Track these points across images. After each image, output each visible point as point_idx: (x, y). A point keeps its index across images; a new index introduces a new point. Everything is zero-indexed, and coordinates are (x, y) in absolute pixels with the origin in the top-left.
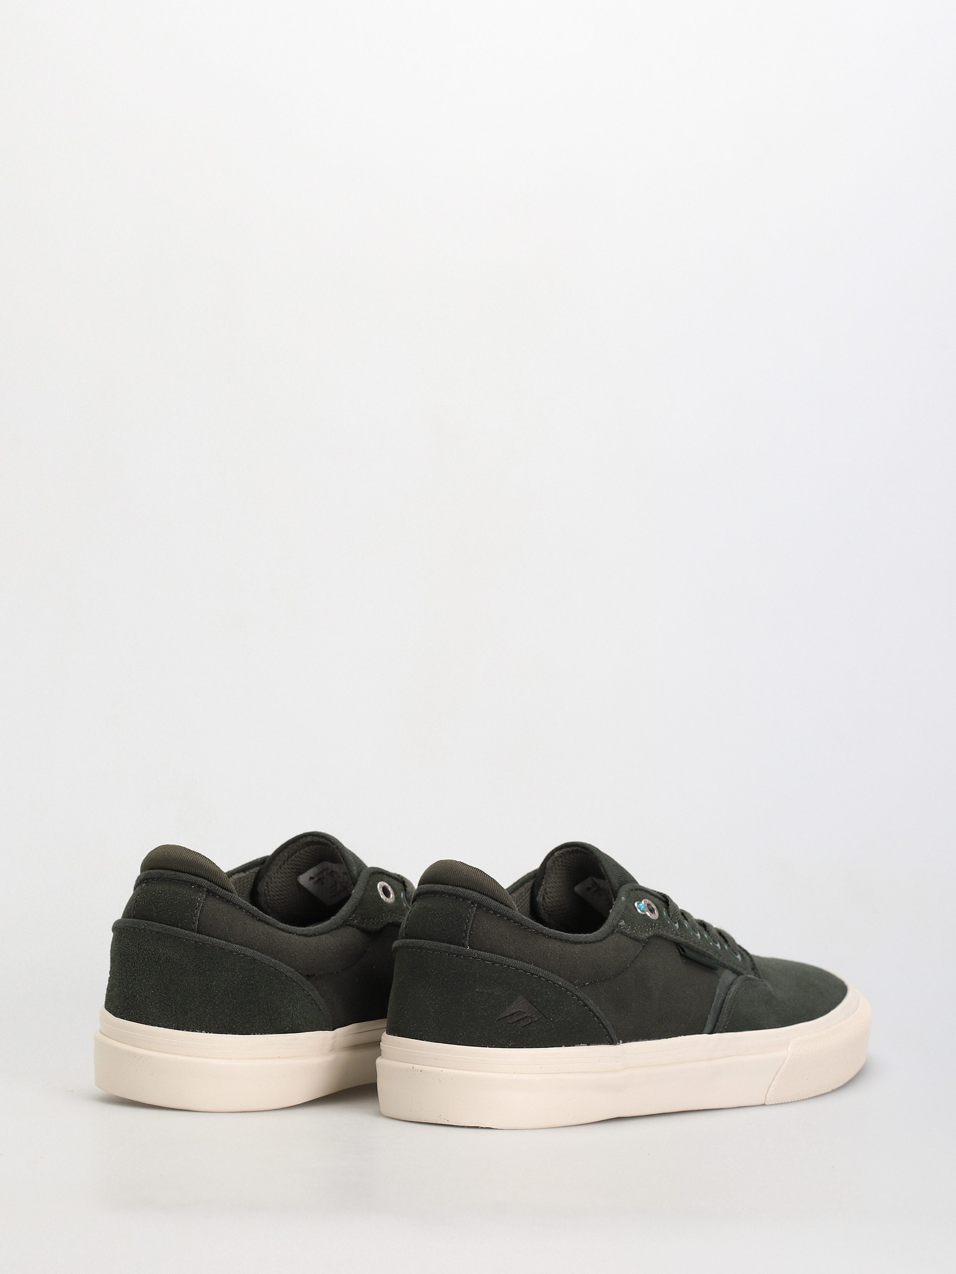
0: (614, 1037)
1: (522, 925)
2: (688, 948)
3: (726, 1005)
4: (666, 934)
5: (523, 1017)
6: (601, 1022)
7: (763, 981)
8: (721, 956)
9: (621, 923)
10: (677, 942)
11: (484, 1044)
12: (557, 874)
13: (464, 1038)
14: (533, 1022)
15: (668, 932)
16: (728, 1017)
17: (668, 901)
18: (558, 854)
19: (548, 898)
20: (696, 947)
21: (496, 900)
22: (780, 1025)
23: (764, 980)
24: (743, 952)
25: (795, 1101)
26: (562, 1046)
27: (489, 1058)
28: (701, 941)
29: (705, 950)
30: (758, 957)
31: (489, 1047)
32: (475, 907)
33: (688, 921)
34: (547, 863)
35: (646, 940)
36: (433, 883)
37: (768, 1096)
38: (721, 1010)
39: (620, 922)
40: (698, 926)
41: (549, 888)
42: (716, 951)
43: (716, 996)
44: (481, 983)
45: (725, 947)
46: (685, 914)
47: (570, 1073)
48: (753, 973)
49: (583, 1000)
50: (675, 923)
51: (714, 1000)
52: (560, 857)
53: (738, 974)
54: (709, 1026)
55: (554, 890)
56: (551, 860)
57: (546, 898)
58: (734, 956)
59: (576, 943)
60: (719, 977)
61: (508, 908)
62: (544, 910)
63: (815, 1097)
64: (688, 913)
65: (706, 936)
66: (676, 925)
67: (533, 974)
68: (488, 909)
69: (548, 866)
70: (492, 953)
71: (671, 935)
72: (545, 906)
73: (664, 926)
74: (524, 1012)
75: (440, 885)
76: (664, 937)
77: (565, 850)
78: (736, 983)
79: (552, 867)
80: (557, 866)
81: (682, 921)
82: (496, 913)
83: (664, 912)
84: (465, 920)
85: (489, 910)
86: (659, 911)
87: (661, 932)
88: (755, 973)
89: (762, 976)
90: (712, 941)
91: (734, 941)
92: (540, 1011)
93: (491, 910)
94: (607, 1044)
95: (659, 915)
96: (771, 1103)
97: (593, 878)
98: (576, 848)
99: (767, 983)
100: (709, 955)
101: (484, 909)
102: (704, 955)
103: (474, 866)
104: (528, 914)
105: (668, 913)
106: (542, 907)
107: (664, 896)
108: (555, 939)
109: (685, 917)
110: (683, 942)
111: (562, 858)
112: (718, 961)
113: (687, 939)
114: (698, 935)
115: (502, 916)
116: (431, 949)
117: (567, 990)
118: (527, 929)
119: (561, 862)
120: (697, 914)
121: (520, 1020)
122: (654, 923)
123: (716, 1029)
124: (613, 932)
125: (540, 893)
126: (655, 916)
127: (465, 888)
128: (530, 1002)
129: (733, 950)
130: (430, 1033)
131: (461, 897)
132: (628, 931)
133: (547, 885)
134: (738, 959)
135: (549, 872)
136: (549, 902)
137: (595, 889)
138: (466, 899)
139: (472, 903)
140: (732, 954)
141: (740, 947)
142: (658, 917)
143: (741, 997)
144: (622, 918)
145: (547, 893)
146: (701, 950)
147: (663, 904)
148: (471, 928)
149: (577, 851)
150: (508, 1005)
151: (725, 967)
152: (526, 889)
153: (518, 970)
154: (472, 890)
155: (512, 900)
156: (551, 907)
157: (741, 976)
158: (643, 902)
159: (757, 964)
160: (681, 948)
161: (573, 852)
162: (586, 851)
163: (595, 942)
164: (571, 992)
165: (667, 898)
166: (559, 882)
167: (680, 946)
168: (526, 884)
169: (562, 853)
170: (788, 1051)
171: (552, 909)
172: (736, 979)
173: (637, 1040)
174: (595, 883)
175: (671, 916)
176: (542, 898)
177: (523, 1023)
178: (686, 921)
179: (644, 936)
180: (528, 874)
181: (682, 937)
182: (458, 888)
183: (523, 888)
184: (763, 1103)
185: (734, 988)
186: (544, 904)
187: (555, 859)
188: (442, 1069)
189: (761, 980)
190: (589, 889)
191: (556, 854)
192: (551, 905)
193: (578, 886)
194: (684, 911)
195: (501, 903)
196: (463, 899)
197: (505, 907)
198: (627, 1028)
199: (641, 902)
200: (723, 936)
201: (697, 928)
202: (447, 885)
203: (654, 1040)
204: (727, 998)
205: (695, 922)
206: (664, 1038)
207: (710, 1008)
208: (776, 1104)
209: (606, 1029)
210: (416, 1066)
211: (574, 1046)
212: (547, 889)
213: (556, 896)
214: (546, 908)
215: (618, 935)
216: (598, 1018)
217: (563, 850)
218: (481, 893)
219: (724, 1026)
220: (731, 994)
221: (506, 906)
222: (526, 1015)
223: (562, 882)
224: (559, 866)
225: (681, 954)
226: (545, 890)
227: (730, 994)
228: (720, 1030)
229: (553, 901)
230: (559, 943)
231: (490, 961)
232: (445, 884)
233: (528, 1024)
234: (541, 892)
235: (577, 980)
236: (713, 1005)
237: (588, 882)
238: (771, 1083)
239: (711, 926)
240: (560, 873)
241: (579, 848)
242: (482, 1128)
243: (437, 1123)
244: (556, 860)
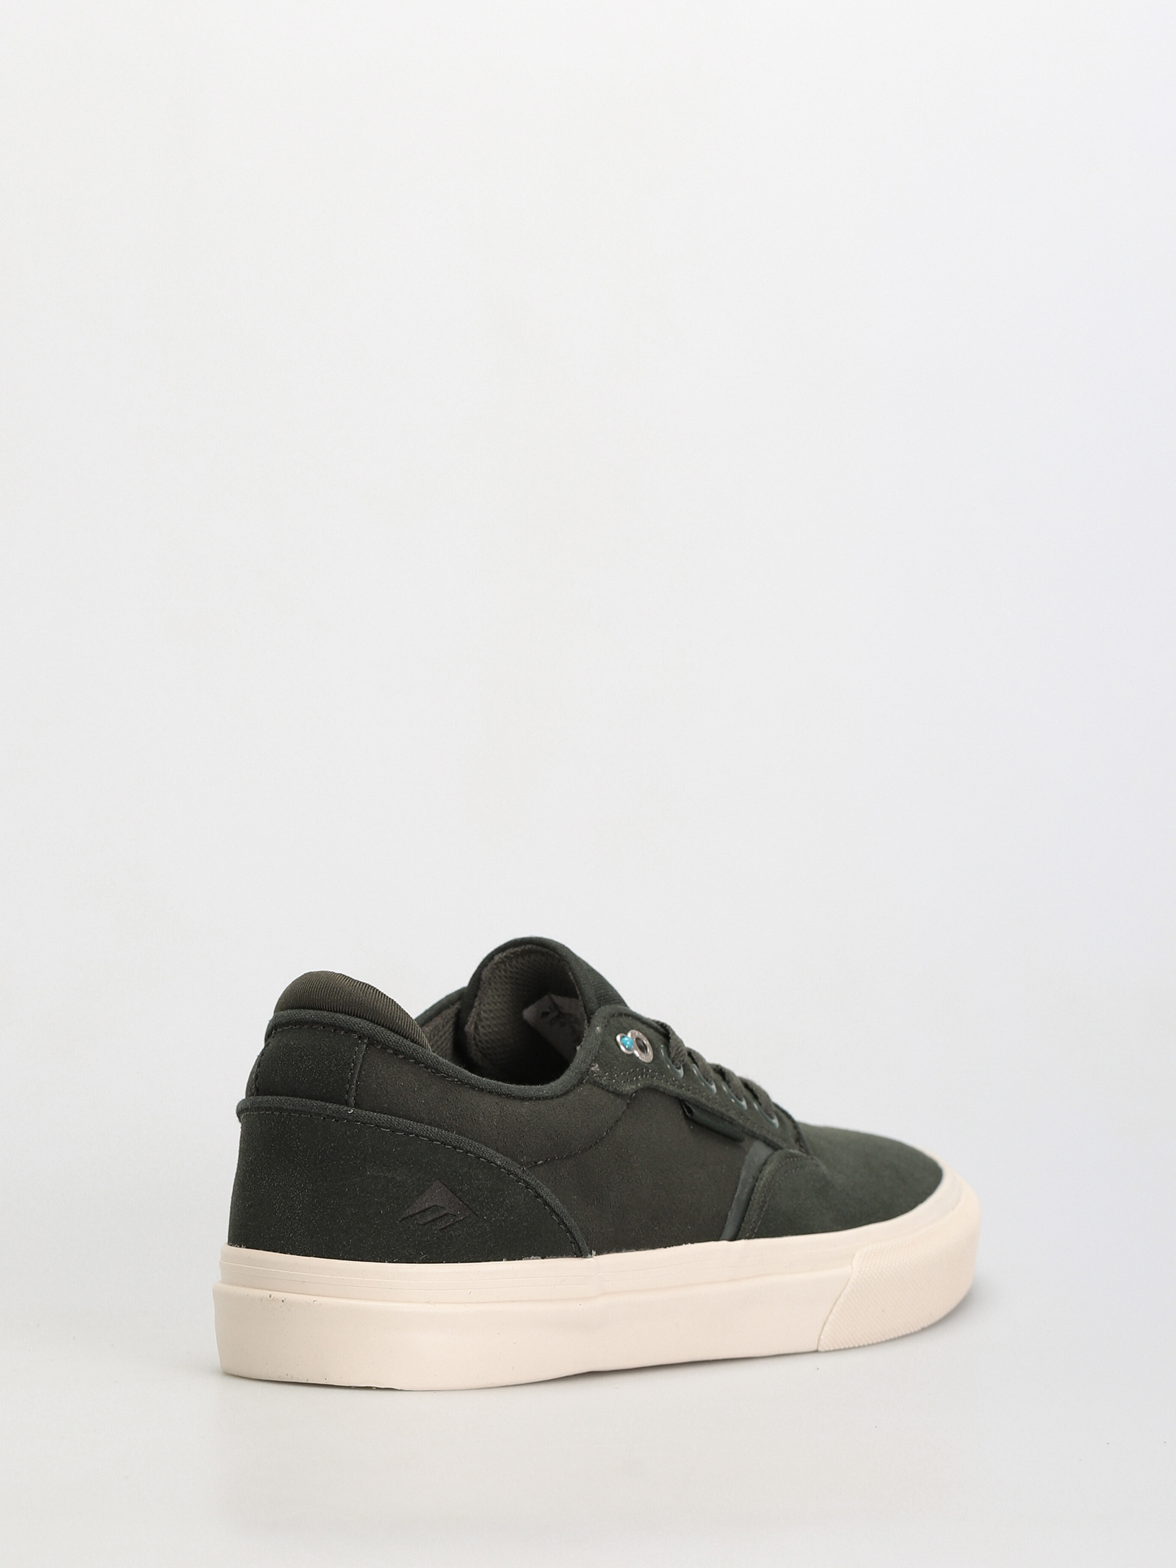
0: (583, 1244)
1: (438, 1071)
2: (697, 1107)
3: (756, 1196)
4: (664, 1086)
5: (441, 1215)
6: (563, 1221)
7: (812, 1159)
8: (748, 1120)
9: (593, 1069)
10: (681, 1098)
11: (380, 1258)
12: (497, 990)
13: (350, 1250)
14: (457, 1222)
15: (667, 1082)
16: (758, 1215)
17: (669, 1033)
18: (500, 958)
19: (483, 1027)
20: (710, 1106)
21: (397, 1033)
22: (839, 1227)
23: (814, 1157)
24: (782, 1115)
25: (864, 1346)
26: (502, 1260)
27: (388, 1279)
28: (717, 1097)
29: (723, 1110)
30: (806, 1126)
31: (389, 1262)
32: (365, 1043)
33: (698, 1066)
34: (483, 973)
35: (633, 1094)
36: (298, 1008)
37: (822, 1337)
38: (748, 1203)
39: (593, 1066)
40: (712, 1074)
41: (485, 1011)
42: (741, 1112)
43: (741, 1181)
44: (375, 1162)
45: (754, 1108)
46: (692, 1055)
47: (514, 1301)
48: (798, 1146)
49: (534, 1188)
50: (679, 1068)
51: (737, 1188)
52: (502, 962)
53: (775, 1147)
54: (730, 1229)
55: (492, 1015)
56: (489, 967)
57: (480, 1027)
58: (767, 1120)
59: (523, 1099)
60: (746, 1153)
61: (415, 1045)
62: (477, 1045)
63: (895, 1339)
64: (698, 1054)
65: (724, 1088)
66: (679, 1071)
67: (455, 1148)
68: (385, 1047)
69: (483, 977)
70: (392, 1116)
71: (671, 1088)
72: (477, 1040)
73: (661, 1073)
74: (442, 1208)
75: (310, 1011)
76: (661, 1089)
77: (512, 950)
78: (771, 1162)
79: (490, 979)
80: (497, 978)
81: (689, 1066)
82: (396, 1052)
83: (662, 1051)
84: (349, 1064)
85: (386, 1049)
86: (653, 1050)
87: (655, 1082)
88: (801, 1146)
89: (811, 1152)
90: (735, 1097)
91: (768, 1097)
92: (467, 1206)
93: (389, 1047)
94: (573, 1257)
95: (654, 1055)
96: (827, 1349)
97: (553, 996)
98: (529, 946)
99: (820, 1162)
100: (730, 1117)
101: (379, 1047)
102: (722, 1118)
103: (362, 981)
104: (449, 1052)
105: (668, 1053)
106: (473, 1042)
107: (663, 1026)
108: (490, 1092)
109: (693, 1059)
110: (690, 1098)
111: (505, 965)
112: (744, 1128)
113: (696, 1094)
114: (714, 1087)
115: (407, 1057)
116: (296, 1111)
117: (509, 1172)
118: (445, 1077)
119: (505, 971)
120: (711, 1056)
121: (437, 1219)
122: (646, 1068)
123: (740, 1233)
124: (580, 1082)
125: (470, 1020)
126: (647, 1057)
127: (348, 1014)
128: (451, 1190)
129: (766, 1111)
130: (297, 1241)
131: (342, 1028)
132: (604, 1081)
133: (482, 1006)
134: (773, 1124)
135: (485, 988)
136: (485, 1034)
137: (554, 1014)
138: (349, 1031)
139: (360, 1038)
140: (766, 1119)
141: (777, 1106)
142: (652, 1058)
143: (779, 1184)
144: (596, 1060)
145: (481, 1020)
146: (718, 1111)
147: (661, 1037)
148: (359, 1077)
149: (530, 952)
150: (418, 1196)
151: (754, 1137)
152: (444, 1020)
153: (432, 1141)
154: (360, 1017)
155: (423, 1035)
156: (487, 1041)
157: (779, 1152)
158: (629, 1035)
159: (804, 1134)
160: (686, 1108)
161: (523, 954)
162: (544, 950)
163: (552, 1098)
164: (516, 1175)
165: (667, 1028)
166: (500, 1002)
167: (685, 1105)
168: (444, 1012)
169: (506, 957)
170: (852, 1268)
171: (489, 1045)
172: (771, 1155)
173: (619, 1250)
174: (555, 1005)
175: (672, 1056)
176: (473, 1027)
177: (442, 1224)
178: (694, 1065)
179: (629, 1088)
180: (447, 997)
181: (689, 1090)
182: (338, 1015)
183: (439, 1018)
184: (815, 1349)
185: (768, 1169)
186: (477, 1037)
187: (495, 966)
188: (315, 1298)
189: (809, 1157)
190: (545, 1014)
191: (497, 958)
192: (487, 1038)
193: (528, 1009)
194: (691, 1050)
195: (405, 1037)
196: (345, 1032)
197: (411, 1044)
198: (602, 1231)
199: (626, 1034)
200: (751, 1090)
201: (711, 1077)
202: (321, 1010)
203: (645, 1250)
204: (757, 1184)
205: (709, 1066)
206: (660, 1247)
207: (732, 1201)
208: (835, 1351)
209: (571, 1233)
210: (274, 1294)
211: (521, 1259)
212: (482, 1013)
213: (496, 1025)
214: (479, 1044)
215: (589, 1086)
216: (558, 1215)
217: (508, 951)
218: (374, 1022)
219: (754, 1228)
220: (764, 1179)
221: (412, 1041)
222: (445, 1212)
223: (505, 1002)
224: (500, 977)
225: (686, 1117)
226: (478, 1014)
227: (762, 1179)
228: (748, 1235)
229: (490, 1033)
230: (496, 1099)
231: (388, 1128)
232: (317, 1009)
233: (450, 1225)
234: (472, 1018)
235: (525, 1157)
236: (736, 1196)
237: (545, 1002)
238: (827, 1318)
239: (732, 1074)
240: (503, 989)
241: (534, 946)
242: (378, 1389)
243: (309, 1382)
244: (496, 968)
